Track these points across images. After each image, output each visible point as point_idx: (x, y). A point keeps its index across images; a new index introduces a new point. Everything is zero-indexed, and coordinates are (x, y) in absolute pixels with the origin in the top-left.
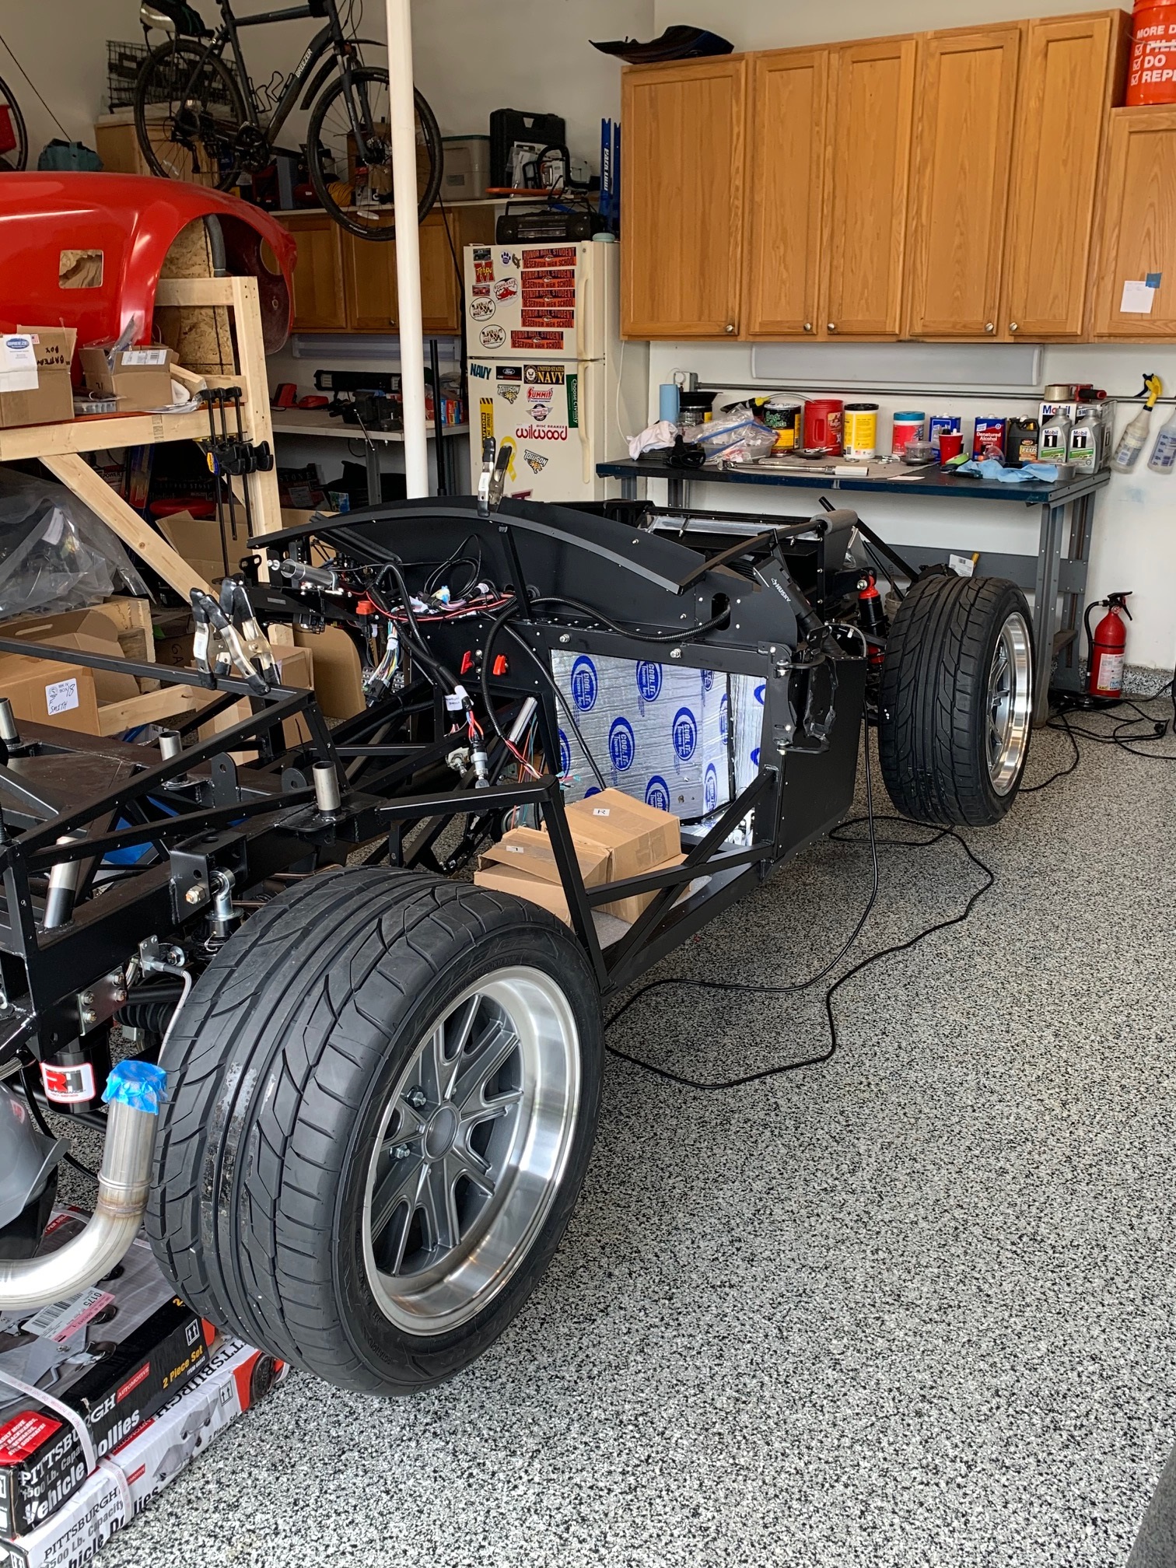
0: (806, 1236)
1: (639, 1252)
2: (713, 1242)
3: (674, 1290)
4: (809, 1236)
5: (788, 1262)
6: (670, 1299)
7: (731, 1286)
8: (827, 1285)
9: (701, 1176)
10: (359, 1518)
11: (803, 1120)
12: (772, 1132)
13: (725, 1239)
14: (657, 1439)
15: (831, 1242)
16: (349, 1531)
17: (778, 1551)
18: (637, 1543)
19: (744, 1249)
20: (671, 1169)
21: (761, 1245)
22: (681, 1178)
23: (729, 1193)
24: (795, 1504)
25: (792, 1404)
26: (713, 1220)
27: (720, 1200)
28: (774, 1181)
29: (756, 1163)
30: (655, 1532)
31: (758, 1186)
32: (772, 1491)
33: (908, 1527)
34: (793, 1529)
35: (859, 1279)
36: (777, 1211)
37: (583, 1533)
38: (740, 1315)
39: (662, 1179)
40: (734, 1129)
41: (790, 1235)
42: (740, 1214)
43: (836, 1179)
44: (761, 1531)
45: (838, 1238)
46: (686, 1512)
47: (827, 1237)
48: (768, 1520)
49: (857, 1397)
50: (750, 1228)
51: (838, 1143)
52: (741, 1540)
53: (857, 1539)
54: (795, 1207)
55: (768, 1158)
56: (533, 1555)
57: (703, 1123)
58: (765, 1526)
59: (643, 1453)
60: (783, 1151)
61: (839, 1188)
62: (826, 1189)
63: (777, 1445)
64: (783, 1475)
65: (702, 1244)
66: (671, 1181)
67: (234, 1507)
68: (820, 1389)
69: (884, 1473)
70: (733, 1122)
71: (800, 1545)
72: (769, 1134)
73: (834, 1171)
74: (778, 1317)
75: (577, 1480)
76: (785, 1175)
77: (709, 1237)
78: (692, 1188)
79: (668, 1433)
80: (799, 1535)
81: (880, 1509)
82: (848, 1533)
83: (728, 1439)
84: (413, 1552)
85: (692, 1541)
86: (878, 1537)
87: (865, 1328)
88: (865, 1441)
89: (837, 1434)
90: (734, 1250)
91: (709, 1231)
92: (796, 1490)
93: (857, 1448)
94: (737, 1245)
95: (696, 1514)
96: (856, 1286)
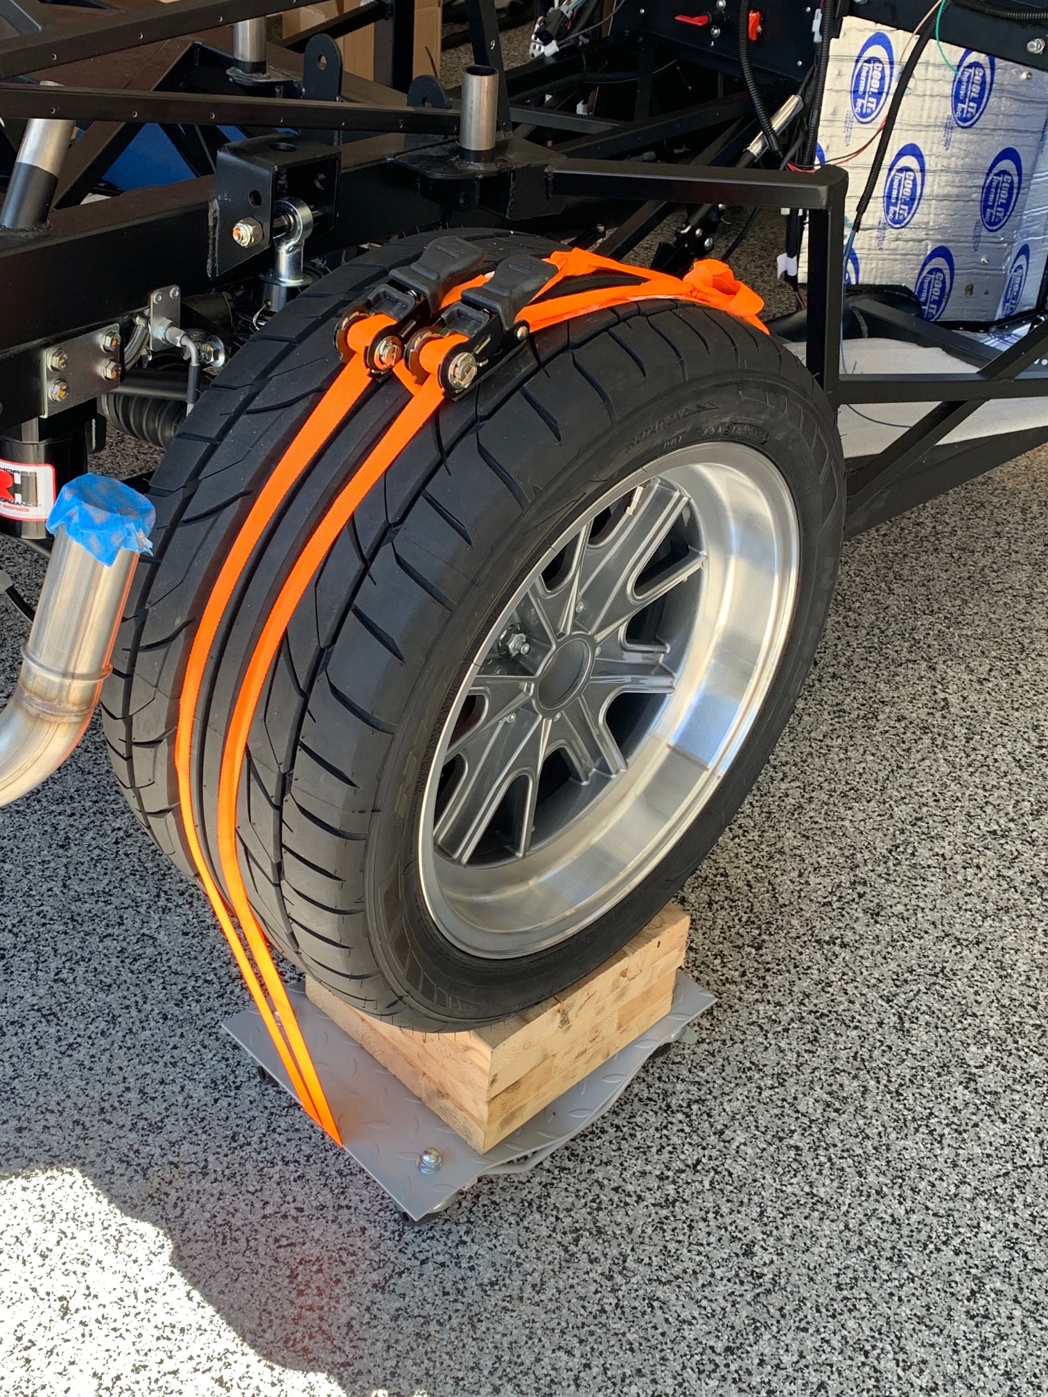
0: (956, 893)
1: (726, 875)
2: (828, 880)
3: (765, 937)
4: (961, 894)
5: (926, 926)
6: (759, 948)
7: (843, 945)
8: (975, 967)
9: (825, 785)
10: (312, 1173)
11: (979, 729)
12: (933, 739)
13: (845, 879)
14: (713, 1139)
15: (990, 907)
16: (296, 1187)
17: (851, 1324)
18: (665, 1277)
19: (868, 896)
20: (786, 769)
21: (894, 895)
22: (798, 784)
23: (861, 816)
24: (884, 1265)
25: (901, 1124)
26: (832, 849)
27: (847, 823)
28: (925, 809)
29: (905, 780)
30: (691, 1266)
31: (901, 812)
32: (855, 1241)
33: (1031, 1324)
34: (875, 1298)
35: (1021, 967)
36: (923, 851)
37: (596, 1249)
38: (850, 988)
39: (772, 780)
40: (881, 727)
41: (935, 888)
42: (871, 847)
43: (1012, 820)
44: (832, 1291)
45: (1001, 904)
46: (736, 1247)
47: (986, 900)
48: (844, 1279)
49: (992, 1131)
50: (881, 869)
51: (1023, 769)
52: (803, 1300)
53: (961, 1326)
54: (948, 850)
55: (921, 776)
56: (527, 1266)
57: (840, 712)
58: (839, 1287)
59: (691, 1155)
60: (945, 769)
61: (1014, 834)
62: (994, 832)
63: (872, 1178)
64: (874, 1222)
65: (813, 880)
66: (783, 786)
67: (158, 1128)
68: (943, 1111)
69: (1012, 1244)
70: (881, 717)
71: (881, 1322)
72: (929, 741)
73: (1010, 809)
74: (901, 999)
75: (599, 1175)
76: (942, 804)
77: (823, 871)
78: (810, 800)
79: (728, 1134)
80: (883, 1308)
81: (998, 1292)
82: (950, 1318)
83: (807, 1157)
84: (372, 1232)
85: (739, 1289)
86: (988, 1330)
87: (1017, 1037)
88: (993, 1196)
89: (955, 1178)
90: (855, 896)
91: (824, 863)
92: (888, 1245)
93: (981, 1202)
94: (860, 889)
95: (748, 1253)
96: (1015, 976)
